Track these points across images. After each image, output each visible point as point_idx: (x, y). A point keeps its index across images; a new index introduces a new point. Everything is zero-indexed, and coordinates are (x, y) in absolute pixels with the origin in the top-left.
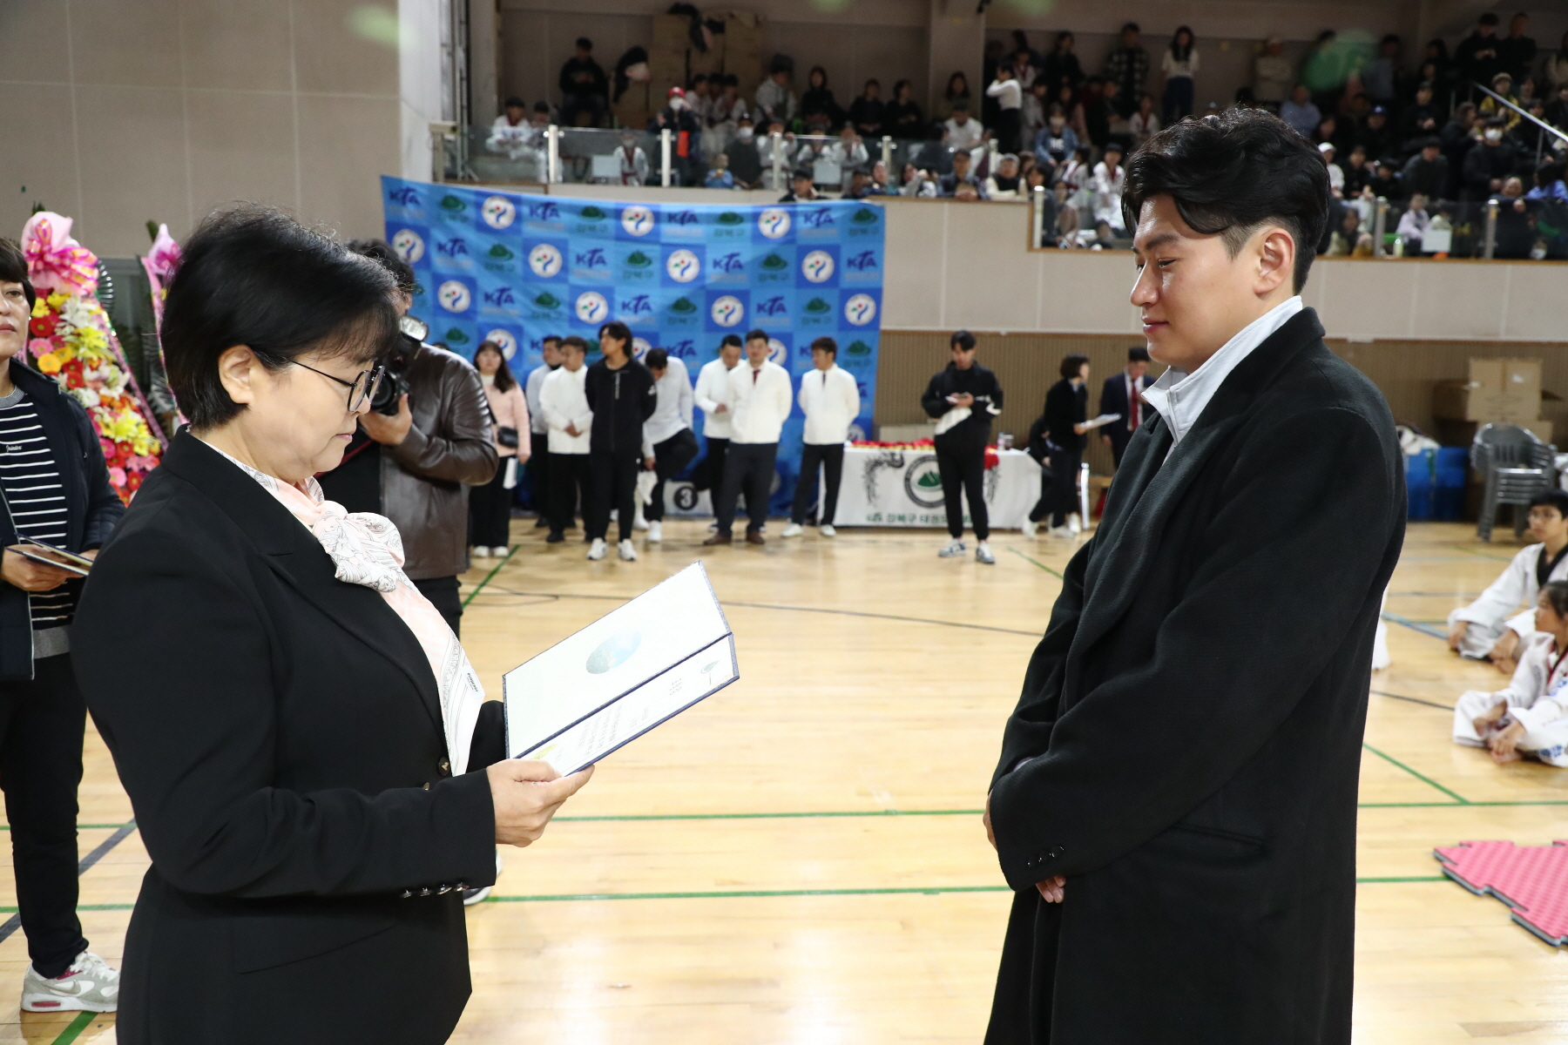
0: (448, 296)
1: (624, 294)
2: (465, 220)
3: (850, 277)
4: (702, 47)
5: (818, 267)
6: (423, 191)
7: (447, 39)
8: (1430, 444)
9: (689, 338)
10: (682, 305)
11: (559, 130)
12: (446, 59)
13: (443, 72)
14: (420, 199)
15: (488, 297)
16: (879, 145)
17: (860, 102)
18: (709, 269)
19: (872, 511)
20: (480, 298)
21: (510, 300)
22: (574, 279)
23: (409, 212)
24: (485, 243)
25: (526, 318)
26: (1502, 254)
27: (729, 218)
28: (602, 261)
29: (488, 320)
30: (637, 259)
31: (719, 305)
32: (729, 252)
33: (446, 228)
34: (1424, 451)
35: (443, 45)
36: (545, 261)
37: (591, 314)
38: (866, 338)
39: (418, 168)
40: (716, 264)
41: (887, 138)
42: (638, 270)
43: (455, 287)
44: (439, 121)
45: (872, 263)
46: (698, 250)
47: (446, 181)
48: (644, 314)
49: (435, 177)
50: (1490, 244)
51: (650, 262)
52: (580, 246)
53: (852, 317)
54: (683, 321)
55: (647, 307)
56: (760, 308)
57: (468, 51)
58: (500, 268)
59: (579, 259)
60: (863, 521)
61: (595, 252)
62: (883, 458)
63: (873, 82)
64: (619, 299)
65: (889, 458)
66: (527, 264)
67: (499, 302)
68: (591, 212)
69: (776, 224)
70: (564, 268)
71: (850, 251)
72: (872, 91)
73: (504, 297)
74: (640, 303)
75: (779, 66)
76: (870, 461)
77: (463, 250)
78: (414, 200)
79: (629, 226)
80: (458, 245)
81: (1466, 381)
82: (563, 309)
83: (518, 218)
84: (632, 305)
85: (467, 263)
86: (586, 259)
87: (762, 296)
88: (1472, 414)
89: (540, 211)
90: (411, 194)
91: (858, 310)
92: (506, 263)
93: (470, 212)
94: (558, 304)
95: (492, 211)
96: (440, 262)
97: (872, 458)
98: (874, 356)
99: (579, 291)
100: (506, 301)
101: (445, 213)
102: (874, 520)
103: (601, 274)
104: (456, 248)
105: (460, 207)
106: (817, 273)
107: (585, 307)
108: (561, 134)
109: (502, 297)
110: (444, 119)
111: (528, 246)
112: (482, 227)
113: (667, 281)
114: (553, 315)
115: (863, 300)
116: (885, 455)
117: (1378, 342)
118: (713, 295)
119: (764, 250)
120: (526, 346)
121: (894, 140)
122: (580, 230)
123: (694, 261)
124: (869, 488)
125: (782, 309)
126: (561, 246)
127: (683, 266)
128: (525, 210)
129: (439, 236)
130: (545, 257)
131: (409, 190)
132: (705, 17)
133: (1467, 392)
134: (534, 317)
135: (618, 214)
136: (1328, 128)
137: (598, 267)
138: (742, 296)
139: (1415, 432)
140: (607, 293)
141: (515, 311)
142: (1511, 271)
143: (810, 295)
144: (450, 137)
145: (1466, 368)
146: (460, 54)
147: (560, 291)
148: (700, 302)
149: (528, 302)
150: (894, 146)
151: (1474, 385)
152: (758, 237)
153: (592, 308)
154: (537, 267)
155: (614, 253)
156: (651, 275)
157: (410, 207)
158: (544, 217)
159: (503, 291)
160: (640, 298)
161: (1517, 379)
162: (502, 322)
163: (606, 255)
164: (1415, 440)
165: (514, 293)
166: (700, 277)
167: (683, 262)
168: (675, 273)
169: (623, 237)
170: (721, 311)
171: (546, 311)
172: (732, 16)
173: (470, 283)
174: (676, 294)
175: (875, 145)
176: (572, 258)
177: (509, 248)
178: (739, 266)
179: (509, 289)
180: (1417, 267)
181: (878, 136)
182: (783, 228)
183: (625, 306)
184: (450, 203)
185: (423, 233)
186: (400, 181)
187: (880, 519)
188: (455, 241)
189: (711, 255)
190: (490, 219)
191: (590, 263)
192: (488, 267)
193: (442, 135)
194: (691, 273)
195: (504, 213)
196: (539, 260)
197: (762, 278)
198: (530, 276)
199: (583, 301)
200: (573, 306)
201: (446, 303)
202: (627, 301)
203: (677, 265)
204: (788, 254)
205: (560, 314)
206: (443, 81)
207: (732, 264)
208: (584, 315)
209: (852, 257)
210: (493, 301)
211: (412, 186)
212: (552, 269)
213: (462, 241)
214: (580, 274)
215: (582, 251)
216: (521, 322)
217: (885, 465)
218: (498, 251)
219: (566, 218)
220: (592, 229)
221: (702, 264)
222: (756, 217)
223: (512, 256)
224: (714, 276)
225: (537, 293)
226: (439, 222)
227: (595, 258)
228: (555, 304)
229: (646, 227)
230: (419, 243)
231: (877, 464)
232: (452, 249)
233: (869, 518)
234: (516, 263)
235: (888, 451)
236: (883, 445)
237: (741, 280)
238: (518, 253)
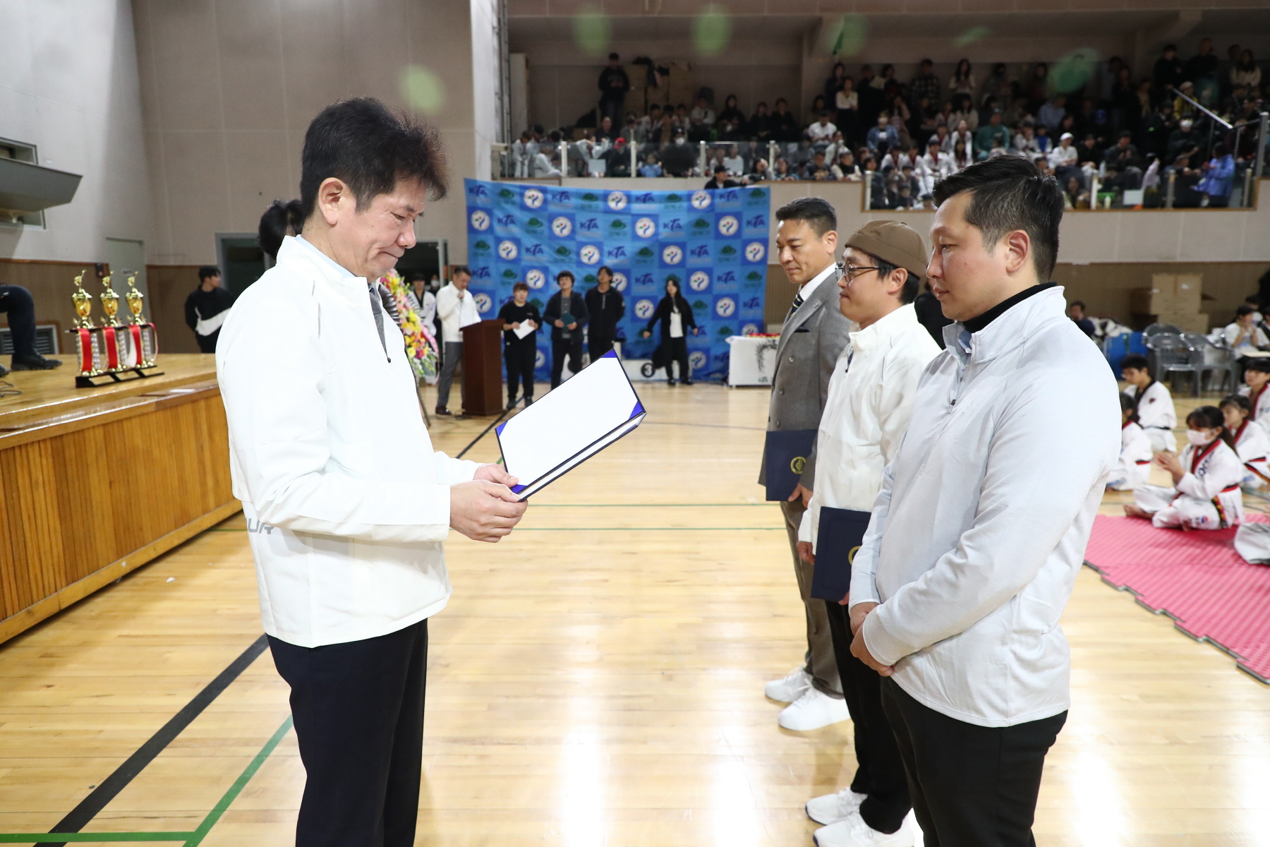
0: (504, 250)
1: (610, 246)
2: (513, 203)
3: (749, 232)
4: (655, 84)
5: (728, 226)
6: (489, 186)
7: (498, 90)
8: (1126, 330)
9: (648, 272)
10: (644, 252)
11: (568, 144)
12: (498, 102)
13: (496, 110)
14: (487, 191)
15: (528, 250)
16: (767, 146)
17: (755, 117)
18: (661, 229)
19: (762, 375)
20: (523, 251)
21: (541, 251)
22: (579, 238)
23: (481, 200)
24: (526, 217)
25: (550, 262)
26: (1178, 205)
27: (673, 198)
28: (596, 226)
29: (529, 264)
30: (617, 224)
31: (667, 251)
32: (672, 218)
33: (503, 209)
34: (1121, 335)
35: (496, 94)
36: (562, 227)
37: (590, 259)
38: (759, 270)
39: (484, 173)
40: (665, 226)
41: (772, 142)
42: (617, 231)
43: (508, 245)
44: (495, 144)
45: (762, 223)
46: (654, 217)
47: (502, 180)
48: (621, 258)
49: (493, 178)
50: (1170, 198)
51: (625, 226)
52: (583, 217)
53: (750, 256)
54: (645, 261)
55: (623, 254)
56: (693, 252)
57: (510, 96)
58: (535, 232)
59: (582, 225)
60: (756, 382)
61: (591, 221)
62: (768, 343)
63: (763, 104)
64: (606, 249)
65: (772, 343)
66: (550, 229)
67: (534, 253)
68: (589, 196)
69: (702, 201)
70: (573, 231)
71: (749, 215)
72: (762, 109)
73: (537, 250)
74: (619, 251)
75: (704, 95)
76: (760, 345)
77: (513, 222)
78: (483, 193)
79: (612, 205)
80: (510, 219)
81: (1150, 289)
82: (573, 256)
83: (545, 201)
84: (614, 253)
85: (515, 230)
86: (586, 225)
87: (693, 245)
88: (1155, 309)
89: (558, 197)
90: (481, 189)
91: (754, 252)
92: (539, 229)
93: (516, 198)
94: (570, 253)
95: (530, 197)
96: (499, 230)
97: (761, 344)
98: (764, 281)
99: (583, 244)
100: (538, 252)
101: (501, 200)
102: (763, 381)
103: (596, 234)
104: (509, 221)
105: (511, 195)
106: (728, 230)
107: (586, 255)
108: (569, 147)
109: (536, 250)
110: (497, 141)
111: (551, 219)
112: (524, 207)
113: (636, 237)
114: (566, 259)
115: (756, 246)
116: (769, 341)
117: (1092, 265)
118: (664, 245)
119: (694, 217)
120: (551, 279)
121: (778, 141)
122: (583, 208)
123: (652, 224)
124: (759, 361)
125: (706, 252)
126: (571, 218)
127: (645, 228)
128: (549, 197)
129: (499, 214)
130: (561, 224)
131: (480, 186)
132: (656, 65)
133: (1150, 297)
134: (555, 261)
135: (605, 197)
136: (1068, 122)
137: (594, 230)
138: (682, 245)
139: (1116, 322)
140: (599, 246)
141: (545, 258)
142: (1184, 216)
143: (723, 244)
144: (504, 153)
145: (1150, 280)
146: (506, 99)
147: (571, 245)
148: (655, 250)
149: (552, 253)
150: (777, 146)
151: (1155, 291)
152: (691, 209)
153: (590, 255)
154: (557, 231)
155: (603, 221)
156: (625, 234)
157: (482, 196)
158: (561, 201)
159: (537, 246)
160: (619, 248)
161: (1185, 286)
162: (536, 264)
163: (599, 222)
164: (1116, 328)
165: (544, 247)
166: (656, 234)
167: (645, 225)
168: (640, 232)
169: (609, 211)
170: (668, 255)
171: (563, 258)
172: (673, 64)
173: (517, 241)
174: (641, 245)
175: (765, 146)
176: (578, 225)
177: (540, 220)
178: (679, 227)
179: (540, 245)
180: (1119, 215)
181: (767, 140)
182: (706, 203)
183: (610, 253)
184: (505, 194)
185: (489, 212)
186: (475, 181)
187: (767, 381)
188: (508, 217)
189: (662, 221)
190: (529, 202)
191: (589, 228)
192: (528, 231)
193: (499, 152)
194: (650, 232)
195: (536, 198)
196: (558, 226)
197: (694, 234)
198: (552, 236)
199: (585, 251)
200: (578, 254)
201: (503, 254)
202: (611, 250)
203: (641, 228)
204: (710, 219)
205: (571, 259)
206: (496, 116)
207: (675, 225)
208: (585, 260)
209: (750, 219)
210: (530, 252)
211: (482, 184)
212: (566, 232)
213: (512, 216)
214: (582, 235)
215: (584, 221)
216: (548, 264)
217: (769, 347)
218: (533, 222)
219: (574, 201)
220: (590, 206)
221: (657, 226)
222: (689, 197)
223: (541, 225)
224: (664, 233)
225: (557, 247)
226: (498, 204)
227: (591, 224)
228: (567, 253)
229: (621, 205)
230: (487, 218)
231: (764, 347)
232: (506, 221)
233: (760, 380)
234: (544, 229)
235: (770, 339)
236: (768, 335)
237: (681, 235)
238: (545, 223)
